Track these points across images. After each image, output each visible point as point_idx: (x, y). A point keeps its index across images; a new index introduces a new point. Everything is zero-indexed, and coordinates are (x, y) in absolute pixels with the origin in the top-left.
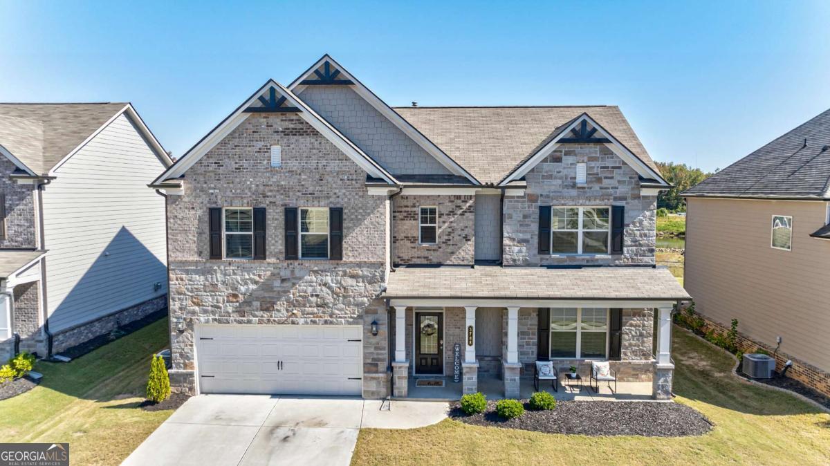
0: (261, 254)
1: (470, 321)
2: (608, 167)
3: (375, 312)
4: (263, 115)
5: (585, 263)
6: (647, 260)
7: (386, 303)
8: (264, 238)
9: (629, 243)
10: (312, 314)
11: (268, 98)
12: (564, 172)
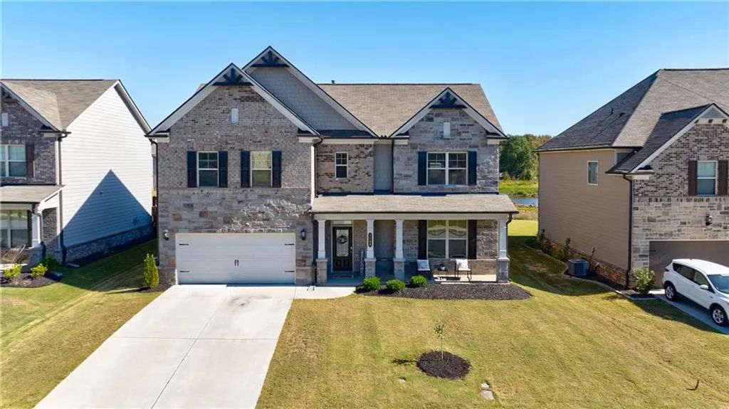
0: (224, 183)
1: (370, 229)
2: (465, 125)
3: (304, 224)
4: (226, 87)
5: (450, 191)
6: (493, 189)
7: (311, 216)
8: (226, 172)
9: (480, 178)
10: (260, 225)
11: (229, 75)
12: (435, 128)
